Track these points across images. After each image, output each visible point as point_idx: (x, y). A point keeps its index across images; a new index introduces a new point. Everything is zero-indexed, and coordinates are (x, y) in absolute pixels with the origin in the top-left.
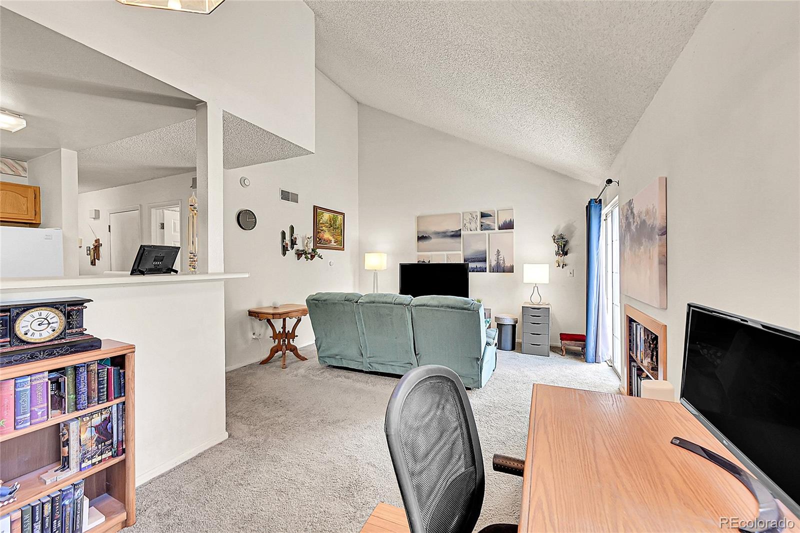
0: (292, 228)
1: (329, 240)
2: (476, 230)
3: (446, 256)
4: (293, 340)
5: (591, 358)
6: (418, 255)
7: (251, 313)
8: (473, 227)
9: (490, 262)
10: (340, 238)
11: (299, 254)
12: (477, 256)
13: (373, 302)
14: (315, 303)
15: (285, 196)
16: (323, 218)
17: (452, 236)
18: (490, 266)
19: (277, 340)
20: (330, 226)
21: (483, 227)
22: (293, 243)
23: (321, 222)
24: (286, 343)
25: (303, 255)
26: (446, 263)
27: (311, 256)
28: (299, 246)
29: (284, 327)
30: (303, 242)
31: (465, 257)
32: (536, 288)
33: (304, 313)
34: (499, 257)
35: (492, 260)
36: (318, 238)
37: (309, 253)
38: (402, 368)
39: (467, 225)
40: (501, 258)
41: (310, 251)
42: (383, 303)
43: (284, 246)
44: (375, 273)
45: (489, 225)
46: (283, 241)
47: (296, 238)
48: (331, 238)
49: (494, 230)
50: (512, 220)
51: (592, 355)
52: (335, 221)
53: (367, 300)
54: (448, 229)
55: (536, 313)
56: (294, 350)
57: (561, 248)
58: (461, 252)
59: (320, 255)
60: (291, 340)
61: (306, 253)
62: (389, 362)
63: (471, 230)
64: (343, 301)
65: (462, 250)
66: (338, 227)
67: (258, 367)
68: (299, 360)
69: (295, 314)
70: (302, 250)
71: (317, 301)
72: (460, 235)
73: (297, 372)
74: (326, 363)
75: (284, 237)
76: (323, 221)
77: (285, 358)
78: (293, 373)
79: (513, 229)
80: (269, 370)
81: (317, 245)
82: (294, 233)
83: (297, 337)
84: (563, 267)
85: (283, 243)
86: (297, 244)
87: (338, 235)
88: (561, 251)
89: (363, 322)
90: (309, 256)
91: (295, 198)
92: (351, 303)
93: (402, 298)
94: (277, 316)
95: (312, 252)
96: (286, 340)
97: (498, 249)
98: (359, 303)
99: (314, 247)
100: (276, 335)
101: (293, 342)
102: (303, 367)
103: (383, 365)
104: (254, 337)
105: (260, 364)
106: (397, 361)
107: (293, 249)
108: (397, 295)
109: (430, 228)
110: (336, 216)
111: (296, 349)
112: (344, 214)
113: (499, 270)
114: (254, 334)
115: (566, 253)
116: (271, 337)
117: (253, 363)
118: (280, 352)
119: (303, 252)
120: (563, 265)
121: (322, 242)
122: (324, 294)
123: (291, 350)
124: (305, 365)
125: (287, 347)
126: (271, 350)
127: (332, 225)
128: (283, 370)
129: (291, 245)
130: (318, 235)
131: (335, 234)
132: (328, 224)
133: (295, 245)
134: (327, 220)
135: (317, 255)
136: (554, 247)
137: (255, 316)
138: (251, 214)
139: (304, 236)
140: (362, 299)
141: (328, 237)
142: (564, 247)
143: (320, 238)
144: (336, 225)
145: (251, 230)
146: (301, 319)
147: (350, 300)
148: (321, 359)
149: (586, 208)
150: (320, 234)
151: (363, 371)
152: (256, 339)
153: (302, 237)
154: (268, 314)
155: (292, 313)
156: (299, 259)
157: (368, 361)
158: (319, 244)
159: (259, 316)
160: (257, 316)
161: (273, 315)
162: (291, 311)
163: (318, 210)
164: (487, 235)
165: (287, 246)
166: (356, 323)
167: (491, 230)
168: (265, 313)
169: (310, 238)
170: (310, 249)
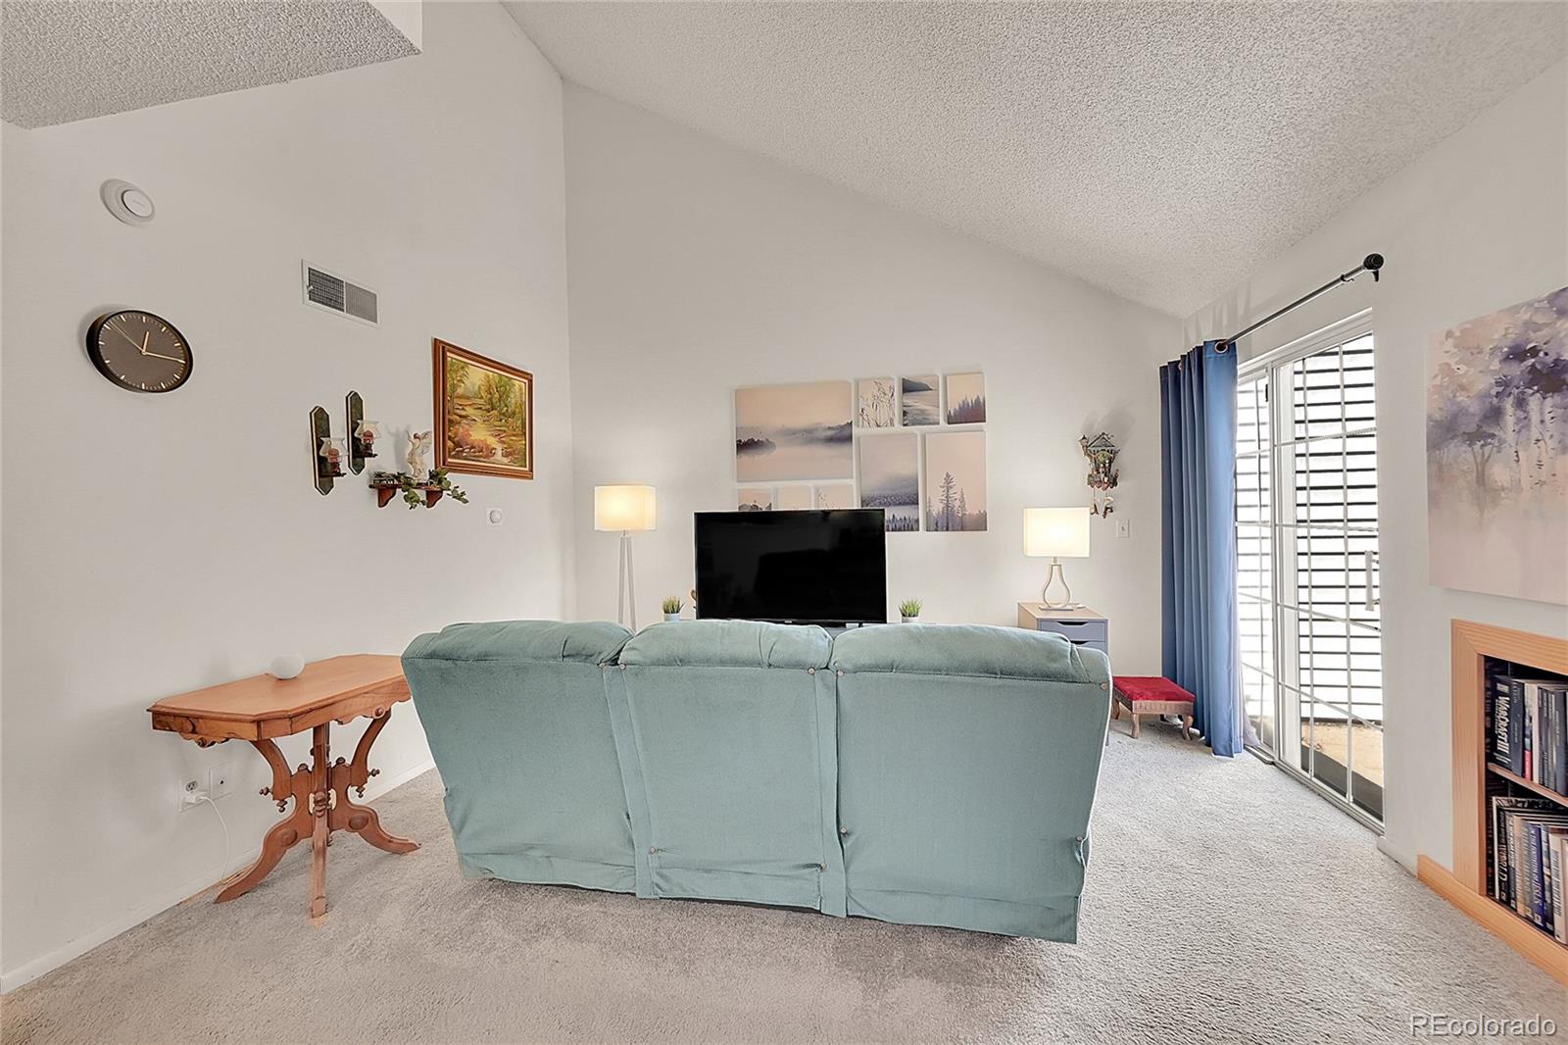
0: (355, 404)
1: (487, 447)
2: (892, 424)
3: (813, 491)
4: (360, 790)
6: (739, 490)
7: (163, 719)
8: (883, 418)
9: (927, 505)
10: (521, 443)
11: (384, 488)
12: (893, 490)
13: (683, 661)
14: (439, 669)
15: (325, 290)
16: (465, 379)
17: (831, 440)
18: (928, 515)
19: (291, 802)
20: (488, 407)
22: (361, 451)
23: (460, 391)
24: (333, 802)
25: (399, 490)
26: (813, 509)
27: (429, 494)
28: (384, 460)
29: (320, 750)
30: (398, 448)
31: (865, 493)
32: (1056, 569)
33: (398, 692)
34: (951, 491)
35: (932, 500)
36: (450, 438)
37: (419, 485)
38: (782, 882)
39: (869, 411)
40: (956, 496)
41: (425, 478)
42: (722, 662)
43: (322, 460)
44: (624, 540)
45: (923, 412)
46: (320, 445)
47: (369, 435)
48: (492, 442)
49: (938, 424)
50: (982, 401)
52: (504, 395)
54: (819, 421)
56: (365, 823)
57: (1104, 467)
58: (853, 482)
59: (459, 491)
60: (352, 791)
61: (407, 485)
62: (735, 863)
63: (878, 426)
64: (555, 657)
65: (854, 476)
66: (514, 413)
67: (204, 925)
68: (387, 856)
69: (367, 701)
70: (394, 476)
71: (450, 662)
72: (849, 439)
73: (373, 926)
74: (491, 876)
75: (321, 430)
76: (465, 388)
77: (324, 870)
78: (354, 939)
79: (985, 421)
80: (247, 937)
81: (449, 460)
82: (362, 419)
83: (374, 776)
84: (1105, 513)
85: (318, 450)
86: (376, 455)
87: (514, 435)
88: (1103, 475)
89: (637, 734)
90: (421, 494)
91: (364, 305)
92: (593, 667)
93: (798, 639)
94: (292, 721)
95: (431, 483)
96: (332, 792)
97: (947, 474)
98: (622, 667)
99: (436, 468)
100: (287, 780)
101: (360, 796)
102: (398, 895)
103: (710, 875)
104: (192, 798)
105: (217, 901)
106: (764, 861)
107: (359, 472)
108: (772, 628)
109: (768, 420)
110: (507, 379)
111: (373, 819)
112: (532, 376)
113: (950, 525)
114: (191, 786)
115: (1114, 483)
116: (268, 791)
117: (185, 901)
118: (304, 844)
119: (400, 481)
120: (1107, 508)
121: (462, 451)
122: (476, 631)
123: (352, 827)
124: (412, 868)
125: (336, 816)
126: (269, 840)
127: (495, 404)
128: (316, 922)
129: (354, 457)
130: (450, 431)
131: (505, 431)
132: (482, 401)
133: (366, 459)
134: (479, 387)
135: (450, 492)
136: (1085, 466)
137: (182, 728)
138: (163, 330)
139: (402, 430)
140: (633, 649)
141: (483, 439)
142: (1110, 466)
143: (456, 439)
144: (506, 406)
145: (163, 391)
146: (388, 715)
147: (584, 653)
148: (468, 859)
149: (1163, 369)
150: (458, 429)
151: (634, 894)
152: (199, 803)
153: (392, 434)
154: (236, 720)
155: (355, 699)
156: (383, 503)
157: (654, 862)
158: (454, 457)
159: (197, 730)
160: (191, 728)
161: (258, 722)
162: (350, 695)
163: (448, 354)
164: (919, 438)
165: (335, 460)
166: (611, 737)
167: (930, 424)
168: (225, 716)
169: (423, 438)
170: (423, 474)
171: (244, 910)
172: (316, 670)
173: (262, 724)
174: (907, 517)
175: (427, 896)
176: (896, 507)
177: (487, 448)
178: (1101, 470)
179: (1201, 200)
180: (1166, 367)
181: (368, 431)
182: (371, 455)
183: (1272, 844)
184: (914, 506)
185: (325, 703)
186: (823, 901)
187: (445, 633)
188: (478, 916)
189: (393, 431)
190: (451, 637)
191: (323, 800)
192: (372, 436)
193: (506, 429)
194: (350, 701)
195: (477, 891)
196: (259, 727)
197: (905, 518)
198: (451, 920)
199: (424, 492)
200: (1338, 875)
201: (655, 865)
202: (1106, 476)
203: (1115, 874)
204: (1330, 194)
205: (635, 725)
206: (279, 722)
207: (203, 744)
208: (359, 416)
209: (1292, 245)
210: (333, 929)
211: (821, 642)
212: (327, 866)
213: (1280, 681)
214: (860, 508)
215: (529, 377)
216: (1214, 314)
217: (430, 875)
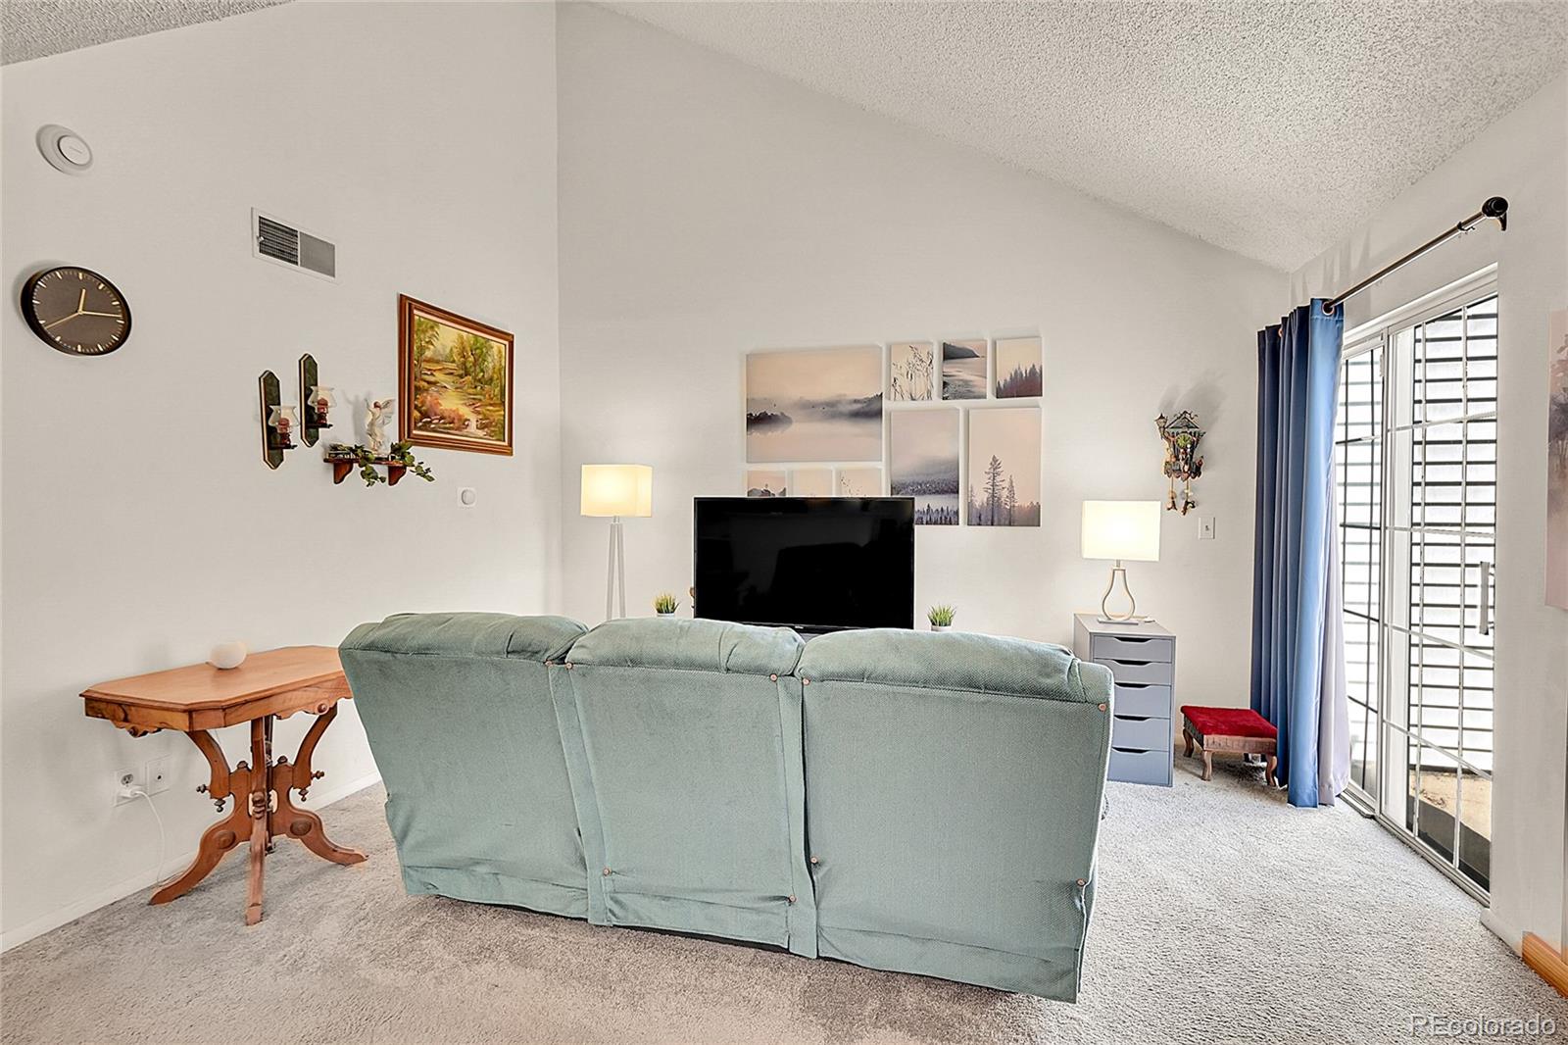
0: (309, 368)
1: (459, 417)
2: (929, 397)
4: (303, 793)
5: (1307, 791)
6: (749, 472)
7: (97, 705)
8: (920, 389)
9: (969, 492)
10: (498, 414)
11: (340, 463)
12: (932, 475)
13: (635, 662)
14: (378, 662)
15: (277, 241)
16: (434, 341)
17: (855, 415)
18: (970, 505)
19: (230, 801)
20: (461, 372)
21: (950, 388)
22: (314, 420)
23: (428, 354)
24: (274, 804)
25: (356, 465)
26: (834, 495)
27: (391, 470)
28: (340, 431)
29: (260, 747)
30: (357, 418)
31: (895, 479)
32: (1119, 574)
33: (340, 690)
34: (998, 479)
35: (976, 489)
36: (416, 407)
37: (379, 460)
38: (748, 915)
39: (902, 381)
40: (1004, 484)
41: (385, 451)
42: (677, 665)
43: (271, 431)
44: (615, 527)
45: (966, 383)
46: (269, 413)
47: (324, 404)
48: (466, 412)
49: (985, 397)
50: (1038, 371)
51: (1311, 784)
52: (480, 358)
53: (606, 650)
54: (843, 392)
55: (1132, 651)
56: (308, 829)
57: (1185, 452)
58: (882, 465)
59: (424, 467)
60: (294, 794)
61: (365, 460)
62: (695, 890)
63: (913, 399)
64: (498, 653)
65: (884, 459)
66: (491, 379)
67: (135, 925)
68: (331, 866)
69: (310, 695)
70: (351, 449)
71: (389, 654)
72: (878, 414)
73: (308, 938)
74: (436, 892)
75: (271, 397)
76: (435, 352)
77: (261, 875)
78: (287, 949)
79: (1041, 395)
80: (178, 941)
81: (414, 432)
82: (316, 385)
83: (318, 778)
84: (1185, 509)
85: (267, 419)
86: (331, 425)
87: (491, 405)
88: (1182, 463)
89: (587, 741)
90: (382, 470)
91: (321, 258)
92: (539, 665)
93: (762, 642)
94: (228, 712)
95: (393, 458)
96: (273, 793)
97: (994, 457)
98: (569, 666)
99: (400, 441)
100: (225, 778)
101: (304, 800)
102: (338, 907)
103: (668, 903)
104: (127, 791)
105: (151, 903)
106: (727, 890)
107: (312, 444)
108: (735, 629)
109: (785, 390)
110: (483, 341)
111: (315, 824)
112: (513, 336)
113: (996, 519)
114: (127, 779)
115: (1196, 471)
116: (205, 788)
117: (119, 901)
118: (242, 849)
119: (357, 455)
120: (1187, 503)
121: (430, 422)
122: (419, 622)
123: (294, 832)
124: (356, 880)
125: (278, 820)
126: (206, 841)
127: (469, 369)
128: (249, 930)
129: (306, 428)
130: (416, 399)
131: (480, 400)
132: (453, 366)
133: (320, 430)
134: (451, 350)
135: (413, 469)
136: (1163, 451)
137: (114, 716)
138: (100, 288)
139: (362, 398)
140: (582, 646)
141: (454, 408)
142: (1192, 451)
143: (424, 408)
144: (482, 371)
145: (101, 353)
146: (333, 711)
147: (530, 649)
148: (411, 872)
149: (1261, 334)
150: (426, 397)
151: (586, 920)
152: (135, 798)
153: (349, 402)
154: (168, 709)
155: (295, 693)
156: (339, 479)
157: (608, 886)
158: (420, 429)
159: (129, 717)
160: (122, 716)
161: (191, 712)
162: (290, 688)
163: (415, 312)
164: (962, 415)
165: (284, 431)
166: (560, 743)
167: (975, 398)
168: (156, 704)
169: (384, 407)
170: (383, 447)
171: (177, 914)
172: (256, 660)
173: (194, 715)
174: (945, 508)
175: (367, 910)
176: (933, 496)
177: (460, 420)
178: (1180, 456)
179: (1298, 128)
180: (1264, 331)
181: (323, 399)
182: (325, 426)
183: (1347, 910)
184: (952, 495)
185: (263, 694)
186: (792, 938)
187: (386, 623)
188: (417, 935)
189: (352, 398)
190: (392, 628)
191: (261, 801)
192: (326, 404)
193: (482, 397)
194: (289, 695)
195: (421, 908)
196: (191, 717)
197: (942, 509)
198: (389, 937)
199: (386, 468)
200: (1421, 949)
201: (608, 890)
202: (1186, 463)
203: (1145, 932)
204: (1453, 122)
205: (584, 732)
206: (212, 713)
207: (135, 733)
208: (312, 382)
209: (1412, 184)
210: (267, 938)
211: (788, 646)
212: (265, 874)
213: (1385, 718)
214: (889, 496)
215: (510, 338)
216: (1325, 266)
217: (373, 889)
